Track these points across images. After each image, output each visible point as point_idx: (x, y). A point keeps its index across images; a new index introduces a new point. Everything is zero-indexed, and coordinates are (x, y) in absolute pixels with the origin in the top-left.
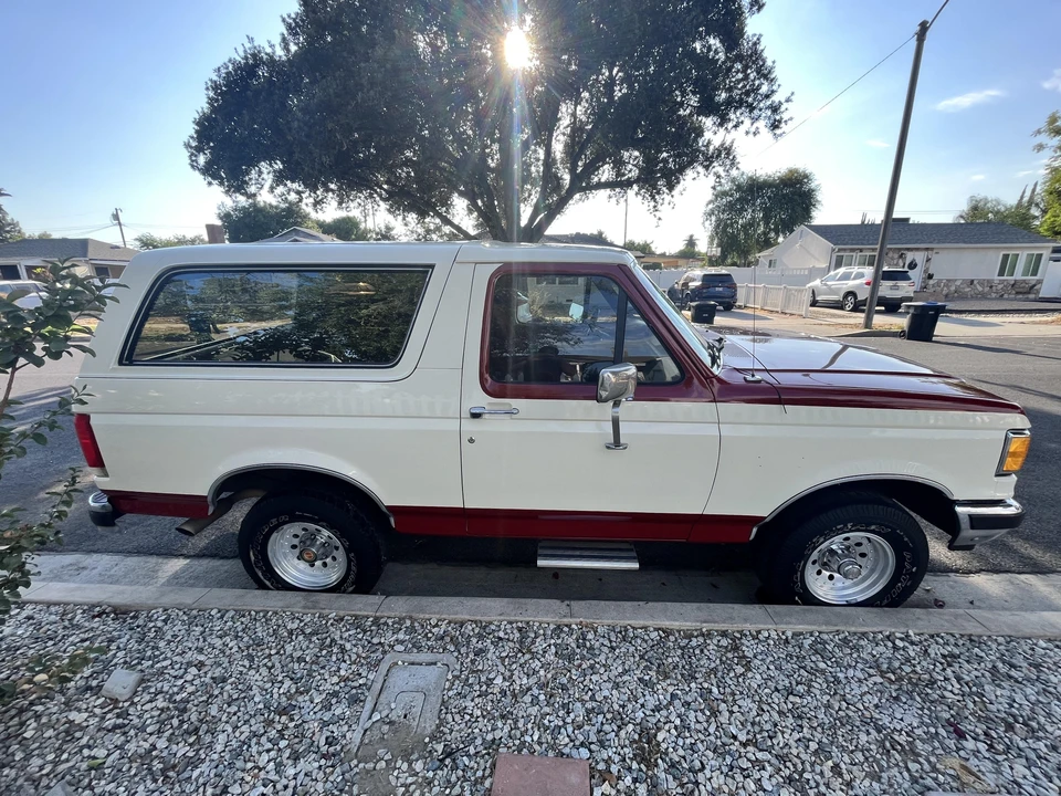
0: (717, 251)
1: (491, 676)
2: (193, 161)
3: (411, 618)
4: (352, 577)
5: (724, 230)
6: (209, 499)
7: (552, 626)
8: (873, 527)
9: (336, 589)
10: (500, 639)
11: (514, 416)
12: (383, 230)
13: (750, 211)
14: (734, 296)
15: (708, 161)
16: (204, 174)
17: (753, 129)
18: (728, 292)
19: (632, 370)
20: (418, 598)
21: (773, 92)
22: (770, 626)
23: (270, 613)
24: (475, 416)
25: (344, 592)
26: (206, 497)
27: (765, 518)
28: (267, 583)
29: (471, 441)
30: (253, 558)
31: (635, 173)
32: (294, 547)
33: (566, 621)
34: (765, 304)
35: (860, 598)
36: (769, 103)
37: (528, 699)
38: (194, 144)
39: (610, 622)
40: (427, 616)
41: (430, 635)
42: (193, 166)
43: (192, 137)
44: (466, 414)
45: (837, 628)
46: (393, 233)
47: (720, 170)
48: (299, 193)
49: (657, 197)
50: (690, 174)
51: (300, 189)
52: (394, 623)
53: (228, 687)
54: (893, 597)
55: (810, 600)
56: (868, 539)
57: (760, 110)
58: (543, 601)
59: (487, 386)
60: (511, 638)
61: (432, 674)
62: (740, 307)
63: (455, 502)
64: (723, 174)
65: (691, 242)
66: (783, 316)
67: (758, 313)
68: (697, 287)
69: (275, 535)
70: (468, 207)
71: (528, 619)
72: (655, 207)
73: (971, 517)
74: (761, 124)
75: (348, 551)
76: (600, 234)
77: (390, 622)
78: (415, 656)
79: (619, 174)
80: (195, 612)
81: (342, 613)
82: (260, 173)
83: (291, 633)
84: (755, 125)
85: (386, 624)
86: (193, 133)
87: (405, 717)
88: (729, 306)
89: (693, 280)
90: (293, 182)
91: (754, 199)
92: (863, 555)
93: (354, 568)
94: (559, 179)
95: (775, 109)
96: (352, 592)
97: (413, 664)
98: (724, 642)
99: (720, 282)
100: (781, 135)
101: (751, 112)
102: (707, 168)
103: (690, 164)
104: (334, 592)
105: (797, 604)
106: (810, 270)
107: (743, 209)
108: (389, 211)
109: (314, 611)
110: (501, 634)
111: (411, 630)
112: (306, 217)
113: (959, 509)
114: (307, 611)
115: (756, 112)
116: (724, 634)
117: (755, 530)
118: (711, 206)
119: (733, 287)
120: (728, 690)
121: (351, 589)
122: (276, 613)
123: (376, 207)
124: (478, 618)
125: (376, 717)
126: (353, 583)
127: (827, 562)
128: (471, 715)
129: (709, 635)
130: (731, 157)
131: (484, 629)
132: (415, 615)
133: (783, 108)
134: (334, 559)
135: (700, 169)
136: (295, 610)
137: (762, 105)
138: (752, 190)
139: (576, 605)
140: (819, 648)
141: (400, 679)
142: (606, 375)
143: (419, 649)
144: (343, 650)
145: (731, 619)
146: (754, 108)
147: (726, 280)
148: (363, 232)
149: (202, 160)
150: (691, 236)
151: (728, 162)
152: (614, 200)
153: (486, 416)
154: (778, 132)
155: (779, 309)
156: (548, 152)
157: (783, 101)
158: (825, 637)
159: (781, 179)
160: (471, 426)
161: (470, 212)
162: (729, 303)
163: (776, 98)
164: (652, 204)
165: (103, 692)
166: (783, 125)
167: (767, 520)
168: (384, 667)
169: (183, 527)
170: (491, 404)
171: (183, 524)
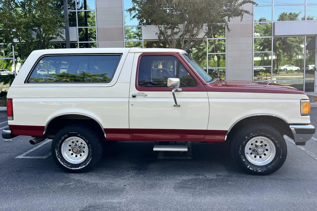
6: (45, 127)
11: (145, 97)
24: (134, 97)
27: (228, 131)
29: (132, 105)
44: (131, 96)
63: (124, 126)
117: (226, 137)
134: (84, 152)
142: (169, 80)
153: (137, 97)
160: (132, 100)
169: (33, 140)
170: (138, 93)
171: (33, 139)
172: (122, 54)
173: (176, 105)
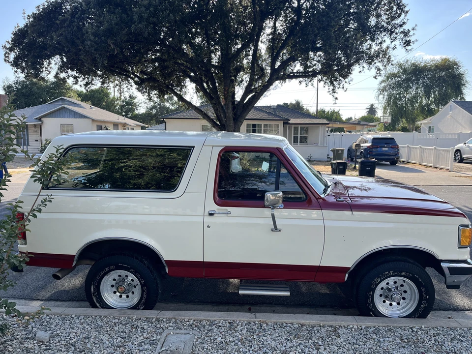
0: (388, 119)
1: (216, 337)
2: (6, 57)
3: (175, 318)
4: (144, 300)
5: (395, 103)
6: (76, 258)
7: (245, 322)
8: (403, 274)
9: (135, 307)
10: (220, 326)
11: (229, 215)
12: (128, 98)
13: (414, 88)
14: (397, 154)
15: (371, 59)
16: (12, 65)
17: (392, 45)
18: (392, 151)
19: (281, 194)
20: (178, 312)
21: (404, 23)
22: (354, 323)
23: (102, 317)
24: (211, 214)
25: (139, 309)
26: (74, 256)
27: (350, 268)
28: (98, 305)
29: (208, 227)
30: (92, 290)
31: (319, 67)
32: (112, 286)
33: (252, 320)
34: (422, 159)
35: (405, 314)
36: (401, 30)
37: (233, 344)
38: (8, 46)
39: (275, 320)
40: (183, 318)
41: (185, 324)
42: (5, 60)
43: (8, 42)
44: (206, 213)
45: (387, 325)
46: (136, 101)
47: (380, 65)
48: (75, 77)
49: (335, 83)
50: (356, 68)
51: (77, 75)
52: (166, 320)
53: (92, 340)
54: (420, 313)
55: (378, 314)
56: (404, 281)
57: (396, 34)
58: (241, 313)
59: (217, 201)
60: (225, 325)
61: (188, 337)
62: (404, 163)
63: (199, 259)
64: (382, 68)
65: (372, 110)
66: (435, 170)
67: (417, 167)
68: (368, 147)
69: (105, 277)
70: (196, 87)
71: (233, 319)
72: (333, 90)
73: (449, 268)
74: (397, 42)
75: (142, 286)
76: (298, 103)
77: (164, 320)
78: (178, 331)
79: (306, 67)
80: (63, 316)
81: (139, 317)
82: (50, 63)
83: (115, 324)
84: (393, 43)
85: (162, 320)
86: (10, 40)
87: (177, 349)
88: (393, 161)
89: (366, 142)
90: (73, 70)
91: (418, 80)
92: (405, 292)
93: (145, 296)
94: (262, 69)
95: (406, 34)
96: (143, 309)
97: (178, 334)
98: (330, 329)
99: (386, 144)
100: (410, 50)
101: (391, 34)
102: (370, 63)
103: (357, 61)
104: (134, 309)
105: (371, 316)
106: (459, 135)
107: (409, 87)
108: (138, 89)
109: (125, 316)
110: (220, 324)
111: (176, 322)
112: (69, 89)
113: (442, 264)
114: (122, 316)
115: (394, 35)
116: (331, 326)
117: (347, 275)
118: (383, 84)
119: (396, 147)
120: (326, 343)
121: (142, 308)
122: (106, 317)
123: (129, 87)
124: (209, 319)
125: (163, 349)
126: (143, 305)
127: (388, 295)
128: (207, 349)
129: (324, 326)
130: (387, 57)
131: (212, 323)
132: (176, 317)
133: (411, 33)
134: (133, 293)
135: (365, 65)
136: (115, 315)
137: (397, 31)
138: (415, 73)
139: (258, 315)
140: (377, 332)
141: (173, 338)
142: (268, 195)
143: (180, 329)
144: (143, 328)
145: (336, 320)
146: (393, 32)
147: (390, 141)
148: (112, 100)
149: (12, 56)
150: (372, 106)
151: (385, 60)
152: (304, 84)
153: (216, 215)
154: (408, 48)
155: (432, 165)
156: (256, 50)
157: (410, 29)
158: (381, 328)
159: (437, 66)
160: (209, 220)
161: (198, 91)
162: (394, 159)
163: (406, 27)
164: (332, 87)
165: (36, 338)
166: (411, 44)
167: (351, 269)
168: (164, 335)
169: (56, 274)
170: (218, 209)
171: (57, 272)
172: (194, 147)
173: (275, 229)
